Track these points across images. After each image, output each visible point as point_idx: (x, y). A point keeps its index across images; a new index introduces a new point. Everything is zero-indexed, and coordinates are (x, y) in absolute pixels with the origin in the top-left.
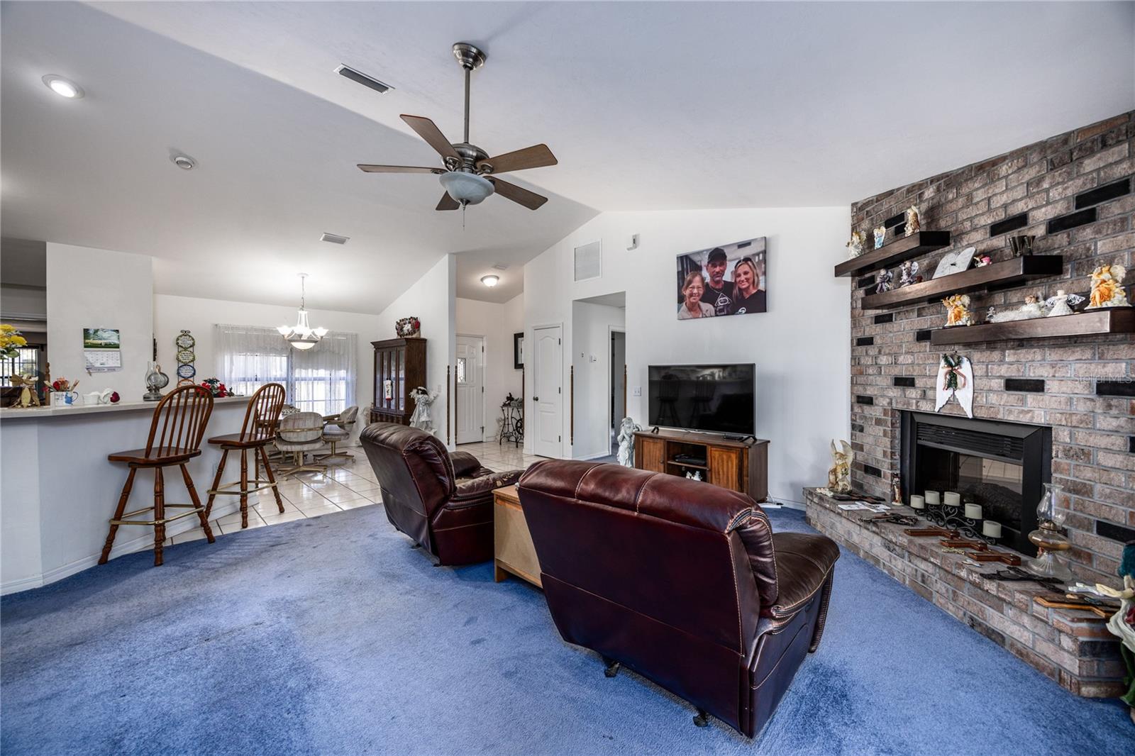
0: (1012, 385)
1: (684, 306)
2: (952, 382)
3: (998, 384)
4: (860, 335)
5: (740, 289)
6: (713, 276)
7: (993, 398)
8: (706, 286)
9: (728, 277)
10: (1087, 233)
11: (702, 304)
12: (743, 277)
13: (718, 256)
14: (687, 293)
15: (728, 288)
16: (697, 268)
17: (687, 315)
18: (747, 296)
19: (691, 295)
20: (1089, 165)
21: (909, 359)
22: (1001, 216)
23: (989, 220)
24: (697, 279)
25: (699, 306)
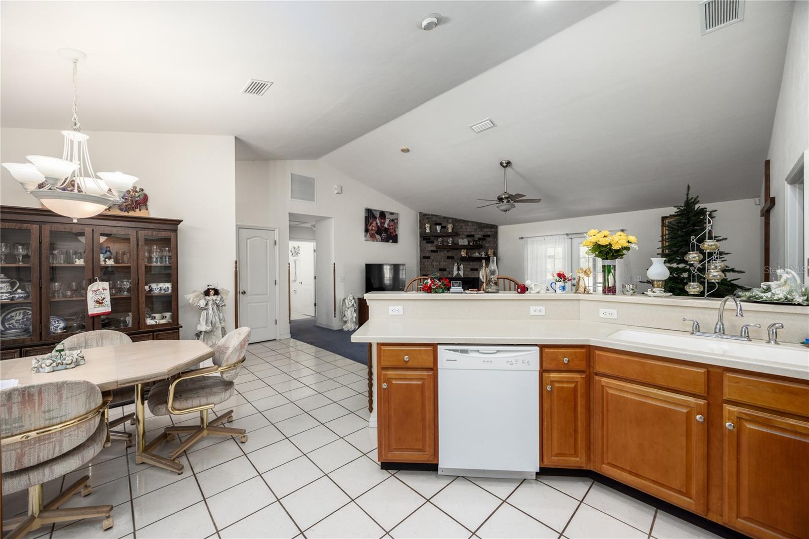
0: (472, 270)
1: (368, 235)
2: (459, 269)
3: (469, 269)
4: (424, 255)
5: (390, 232)
6: (381, 223)
7: (468, 273)
8: (378, 227)
9: (386, 225)
10: (484, 242)
11: (376, 235)
12: (391, 227)
13: (383, 214)
14: (370, 228)
15: (386, 230)
16: (375, 218)
17: (369, 239)
18: (392, 235)
19: (372, 230)
20: (485, 230)
21: (444, 264)
22: (469, 234)
23: (467, 234)
24: (375, 222)
25: (375, 236)
